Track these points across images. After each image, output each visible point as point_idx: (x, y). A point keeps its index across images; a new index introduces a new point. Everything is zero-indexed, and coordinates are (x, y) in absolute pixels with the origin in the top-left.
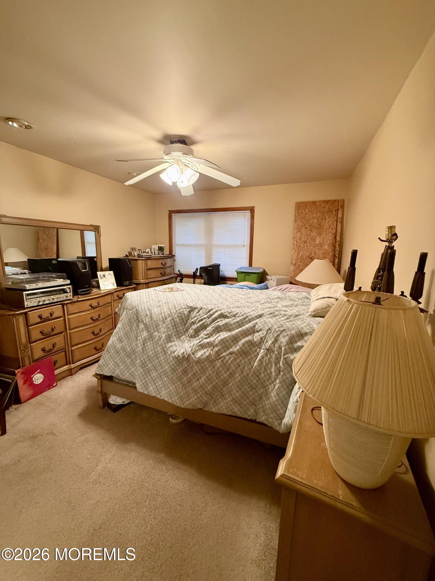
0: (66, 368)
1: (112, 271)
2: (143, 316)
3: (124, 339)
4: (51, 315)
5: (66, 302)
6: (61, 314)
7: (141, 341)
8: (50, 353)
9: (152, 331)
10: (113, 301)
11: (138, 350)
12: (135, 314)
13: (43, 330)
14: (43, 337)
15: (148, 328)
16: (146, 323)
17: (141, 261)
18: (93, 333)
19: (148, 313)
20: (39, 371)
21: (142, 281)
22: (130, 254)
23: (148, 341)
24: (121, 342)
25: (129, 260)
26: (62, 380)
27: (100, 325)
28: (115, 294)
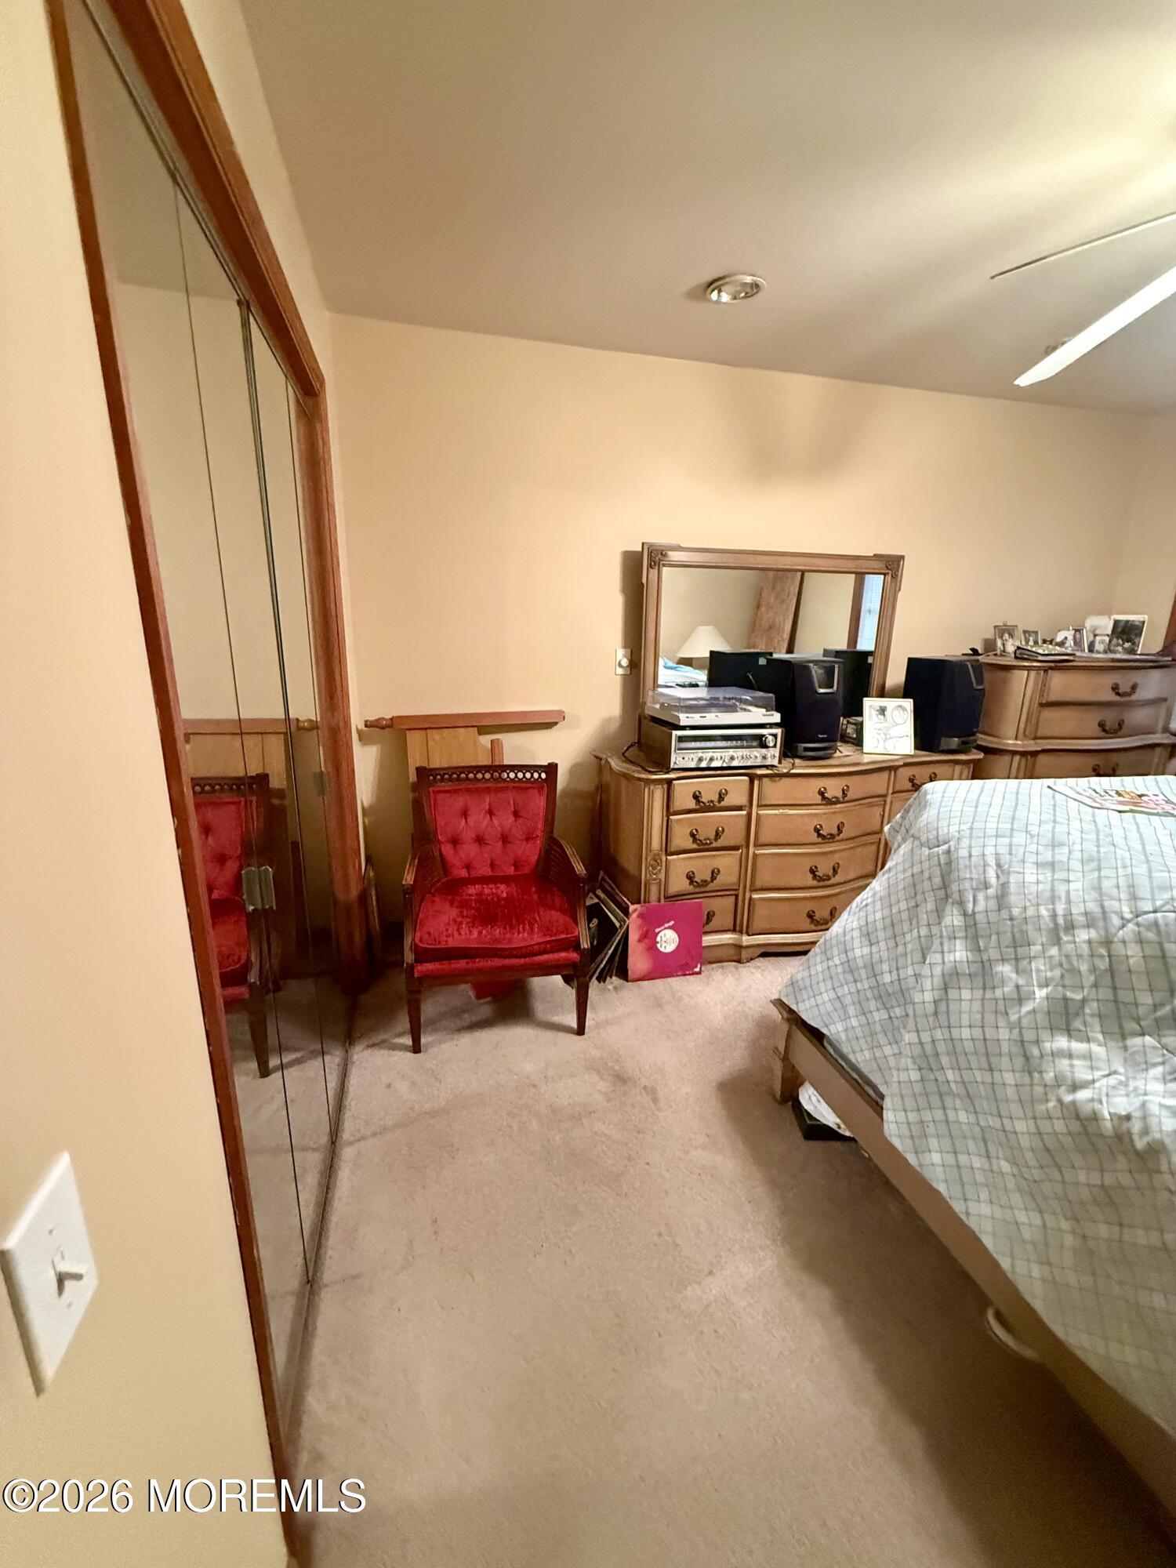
0: (728, 938)
1: (911, 700)
2: (967, 885)
3: (881, 935)
4: (721, 798)
5: (759, 772)
6: (742, 800)
7: (938, 971)
8: (703, 889)
9: (993, 953)
10: (893, 793)
11: (917, 997)
12: (940, 864)
13: (697, 830)
14: (695, 846)
15: (976, 937)
16: (974, 913)
17: (1026, 672)
18: (812, 871)
19: (993, 881)
20: (671, 923)
21: (1011, 743)
22: (990, 646)
23: (965, 982)
24: (867, 943)
25: (979, 668)
26: (714, 965)
27: (837, 856)
28: (906, 773)
